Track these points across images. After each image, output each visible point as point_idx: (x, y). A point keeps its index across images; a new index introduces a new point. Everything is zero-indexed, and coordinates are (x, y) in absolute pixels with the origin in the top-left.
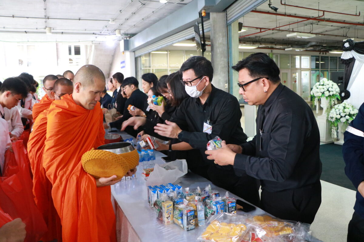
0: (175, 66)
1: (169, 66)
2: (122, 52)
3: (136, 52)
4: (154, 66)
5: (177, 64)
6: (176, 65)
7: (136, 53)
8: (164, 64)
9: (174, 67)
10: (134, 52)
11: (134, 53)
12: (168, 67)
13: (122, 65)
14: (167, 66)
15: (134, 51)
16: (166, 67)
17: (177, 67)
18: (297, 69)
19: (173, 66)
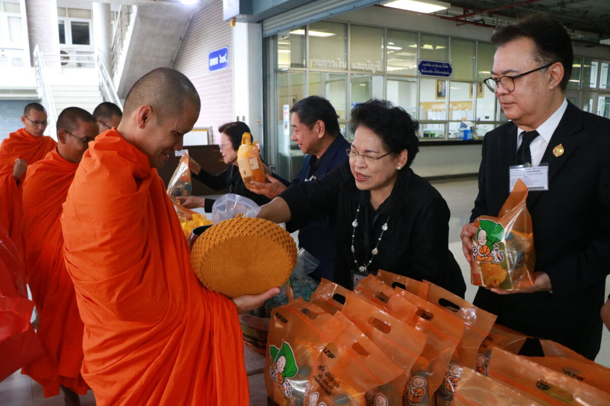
0: (363, 68)
1: (349, 68)
2: (228, 20)
3: (264, 21)
4: (314, 63)
5: (368, 62)
6: (366, 65)
7: (265, 25)
8: (338, 61)
9: (362, 70)
10: (260, 22)
11: (259, 26)
12: (347, 69)
13: (214, 61)
14: (345, 66)
15: (260, 19)
16: (342, 69)
17: (367, 71)
18: (592, 90)
19: (358, 68)
